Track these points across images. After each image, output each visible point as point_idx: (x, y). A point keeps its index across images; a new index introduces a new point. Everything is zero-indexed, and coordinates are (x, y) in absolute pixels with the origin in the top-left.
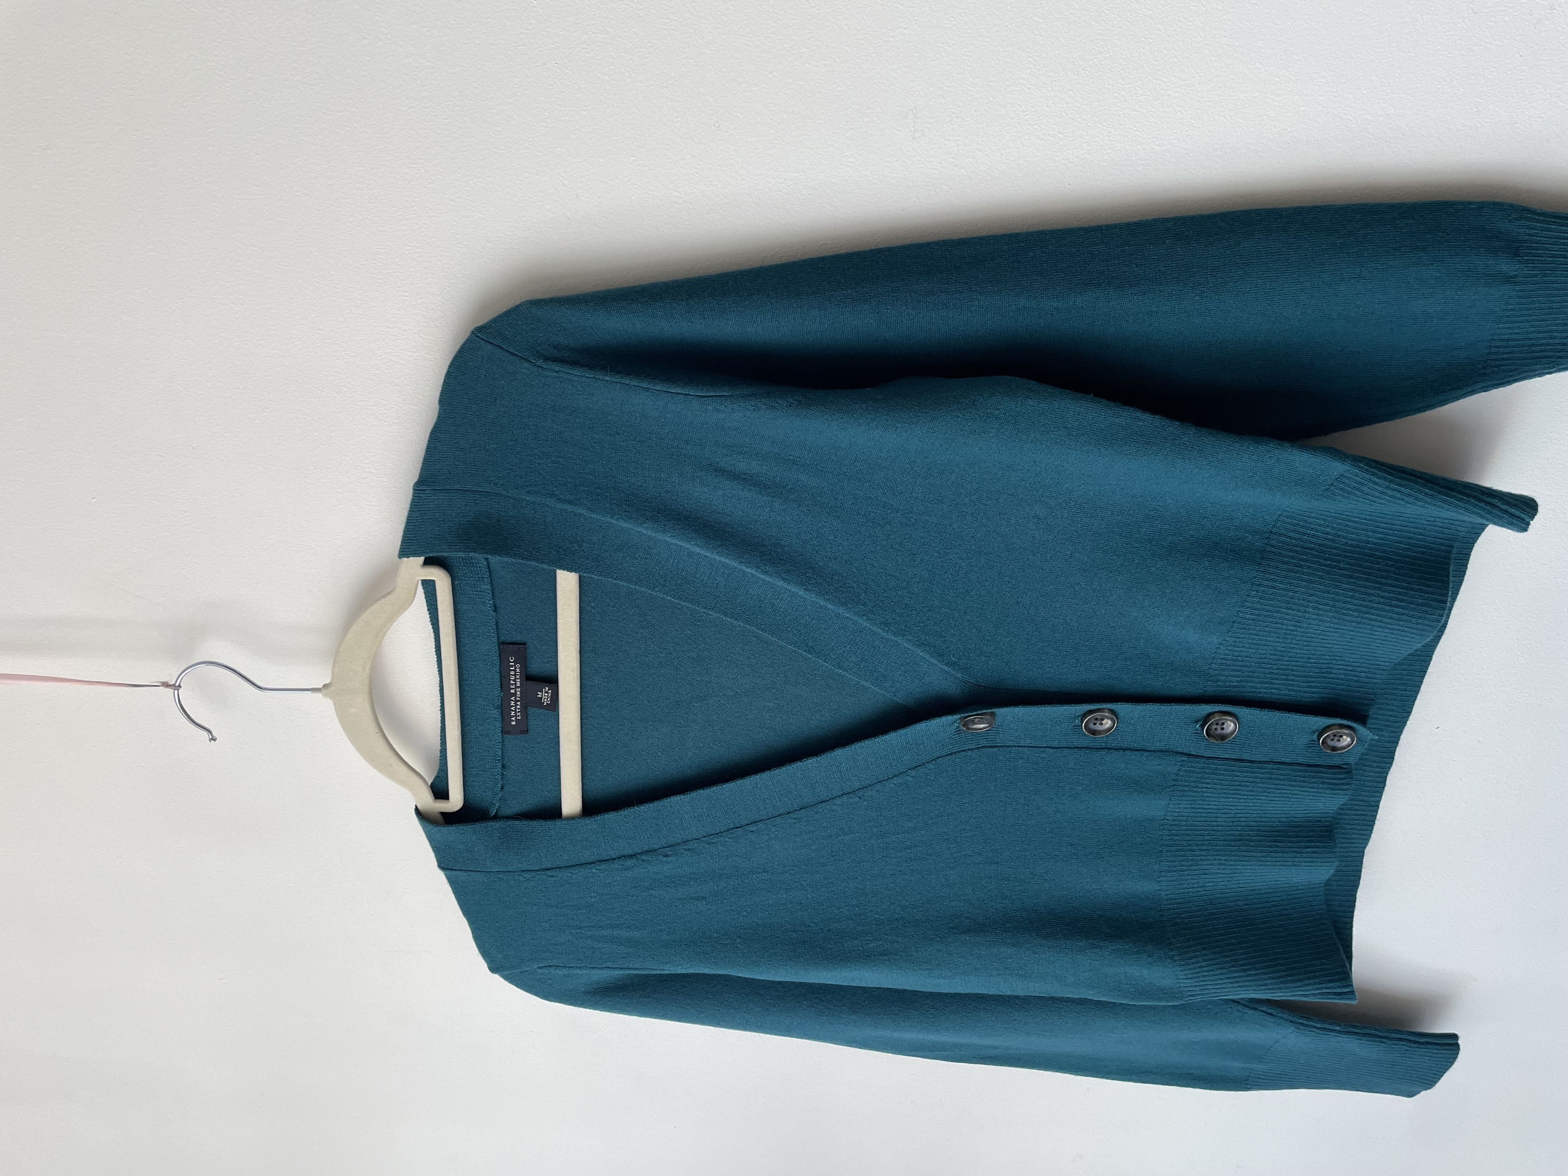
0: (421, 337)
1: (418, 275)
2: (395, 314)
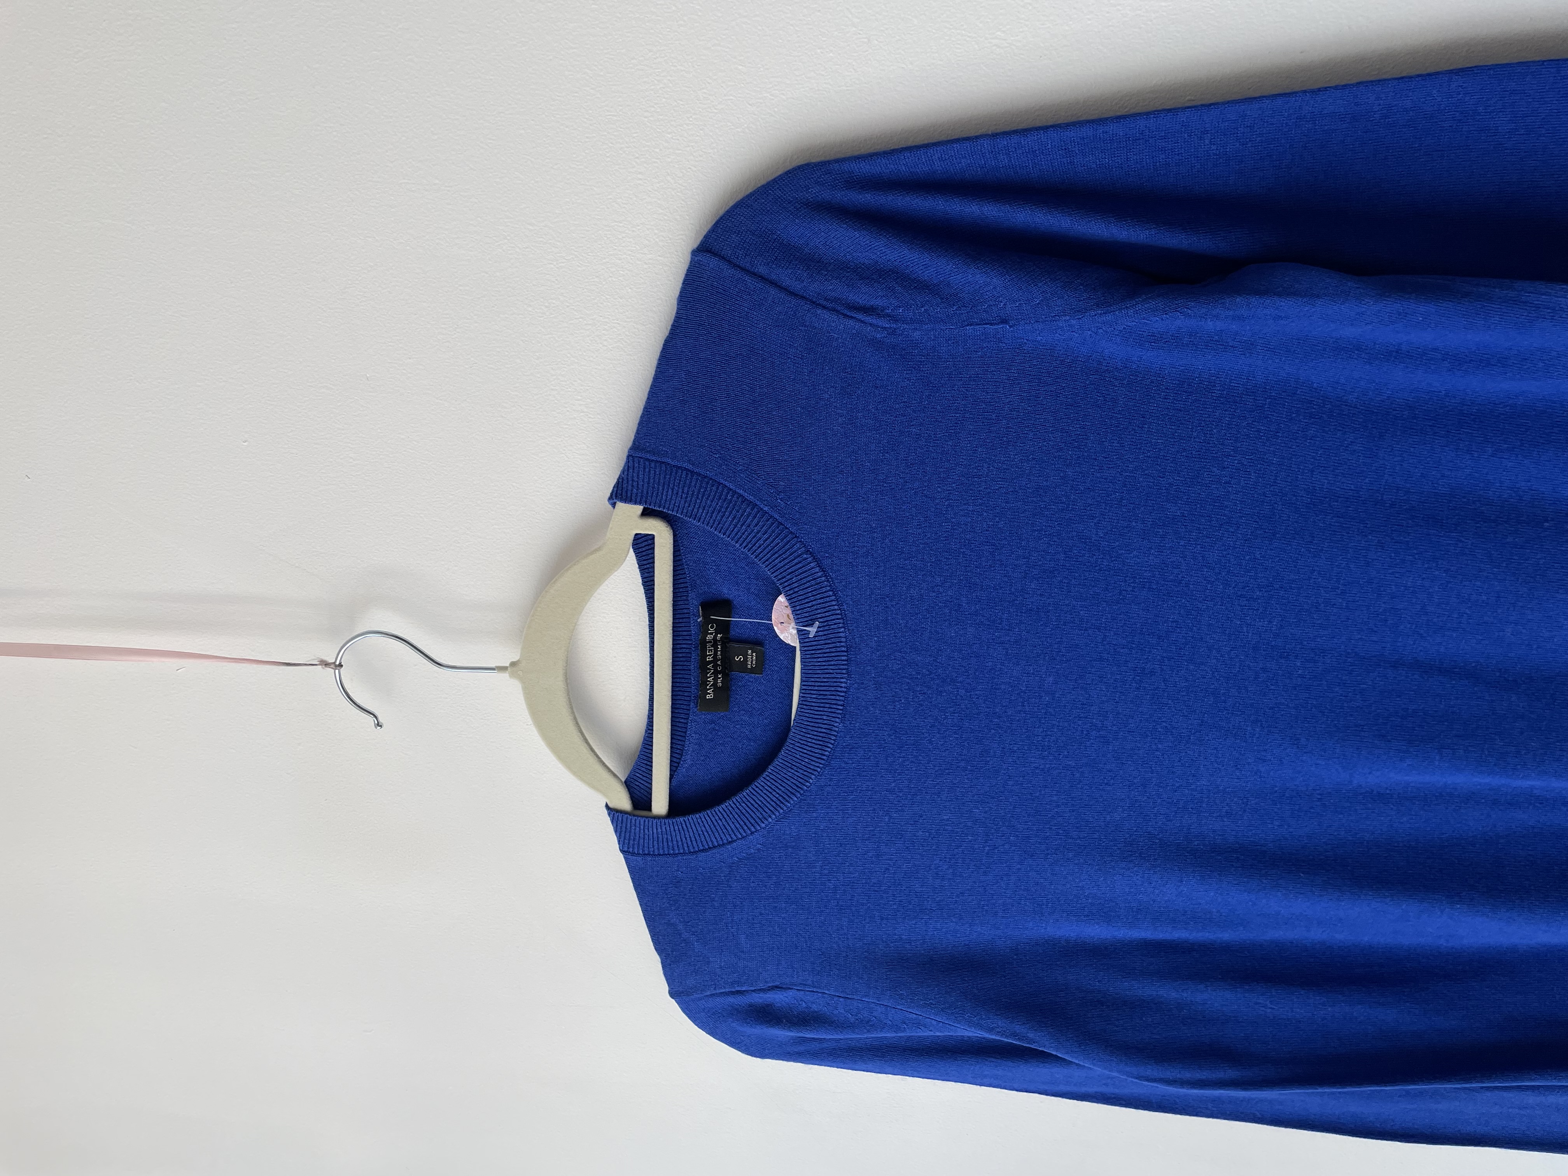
0: (655, 234)
1: (658, 150)
2: (626, 204)
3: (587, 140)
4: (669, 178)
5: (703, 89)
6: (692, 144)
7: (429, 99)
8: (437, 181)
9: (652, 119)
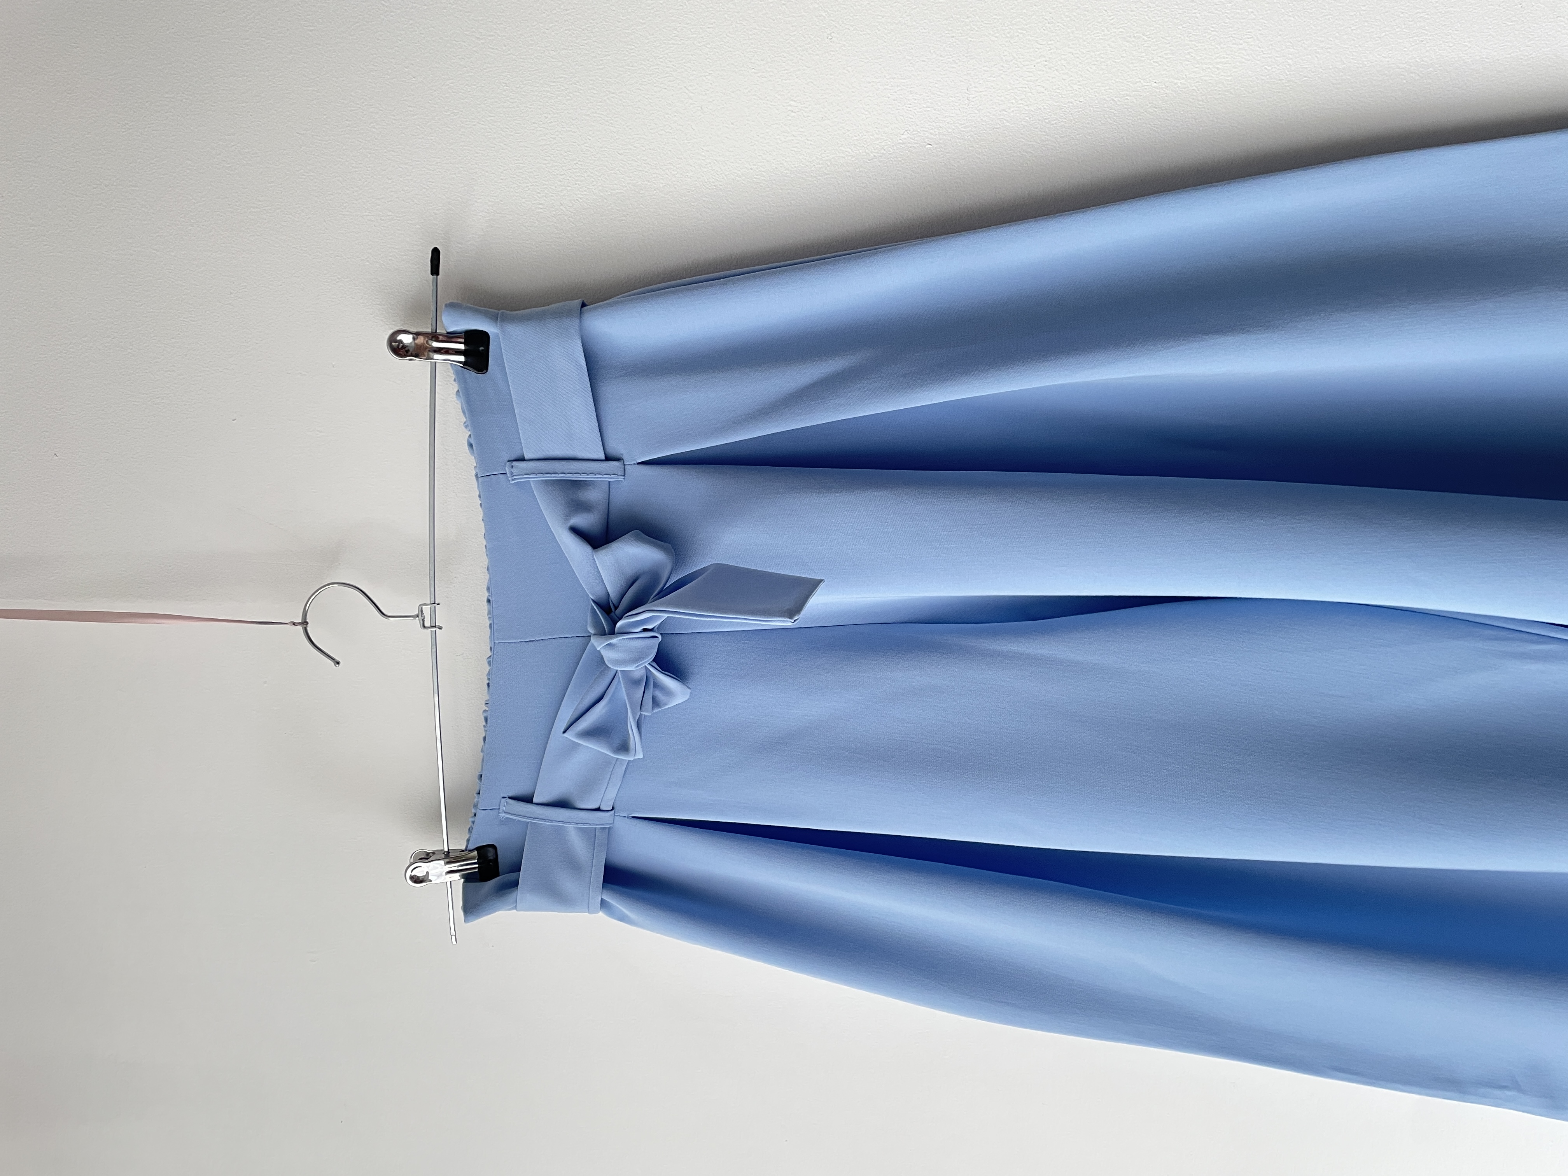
3: (502, 181)
4: (562, 207)
5: (585, 143)
6: (579, 183)
7: (385, 154)
8: (390, 213)
9: (548, 165)
